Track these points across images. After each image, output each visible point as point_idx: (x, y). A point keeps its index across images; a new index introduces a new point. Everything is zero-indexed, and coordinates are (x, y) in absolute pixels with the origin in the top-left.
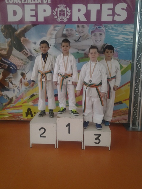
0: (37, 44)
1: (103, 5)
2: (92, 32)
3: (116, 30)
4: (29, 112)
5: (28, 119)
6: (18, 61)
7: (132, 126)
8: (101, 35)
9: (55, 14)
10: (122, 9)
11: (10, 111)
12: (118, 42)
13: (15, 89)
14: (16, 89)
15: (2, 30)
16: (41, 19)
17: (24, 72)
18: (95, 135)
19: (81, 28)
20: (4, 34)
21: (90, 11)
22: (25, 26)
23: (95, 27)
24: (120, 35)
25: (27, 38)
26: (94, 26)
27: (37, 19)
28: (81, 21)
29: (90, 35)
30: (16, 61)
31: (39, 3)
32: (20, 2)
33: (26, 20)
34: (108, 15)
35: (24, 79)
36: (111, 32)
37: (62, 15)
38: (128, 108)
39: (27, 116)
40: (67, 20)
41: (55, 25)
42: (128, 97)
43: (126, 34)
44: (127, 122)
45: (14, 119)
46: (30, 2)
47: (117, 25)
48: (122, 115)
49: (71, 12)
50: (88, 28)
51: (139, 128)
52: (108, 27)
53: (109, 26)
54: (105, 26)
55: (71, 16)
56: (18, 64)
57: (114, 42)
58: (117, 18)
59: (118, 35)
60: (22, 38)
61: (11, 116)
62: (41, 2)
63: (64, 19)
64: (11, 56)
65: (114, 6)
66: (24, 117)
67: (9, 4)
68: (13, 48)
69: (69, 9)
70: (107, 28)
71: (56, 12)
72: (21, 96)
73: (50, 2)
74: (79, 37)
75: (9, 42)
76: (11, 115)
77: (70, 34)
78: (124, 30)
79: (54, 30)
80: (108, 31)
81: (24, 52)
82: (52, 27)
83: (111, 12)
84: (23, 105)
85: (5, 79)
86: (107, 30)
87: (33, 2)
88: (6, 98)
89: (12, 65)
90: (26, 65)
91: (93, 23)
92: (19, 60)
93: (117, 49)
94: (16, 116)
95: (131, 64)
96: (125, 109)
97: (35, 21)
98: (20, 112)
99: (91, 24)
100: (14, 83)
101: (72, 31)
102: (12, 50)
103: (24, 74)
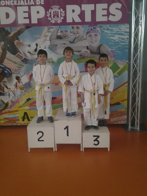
0: (31, 46)
1: (97, 5)
2: (87, 33)
3: (112, 30)
4: (26, 116)
5: (24, 123)
6: (13, 65)
7: (131, 127)
8: (97, 35)
9: (48, 15)
10: (117, 9)
11: (6, 116)
14: (11, 93)
16: (34, 21)
17: (19, 76)
18: (94, 136)
19: (75, 30)
21: (84, 11)
22: (18, 29)
23: (90, 28)
24: (116, 35)
25: (21, 41)
26: (89, 26)
27: (30, 21)
28: (76, 21)
29: (86, 36)
30: (11, 65)
31: (32, 4)
32: (12, 4)
33: (19, 23)
34: (103, 16)
35: (20, 83)
37: (56, 16)
38: (126, 108)
39: (23, 120)
40: (61, 21)
41: (49, 27)
42: (126, 98)
43: (122, 34)
44: (126, 123)
45: (10, 124)
46: (22, 4)
47: (112, 25)
48: (121, 116)
49: (65, 13)
50: (83, 29)
51: (138, 128)
52: (103, 28)
53: (104, 26)
55: (65, 17)
56: (13, 67)
57: (110, 42)
58: (111, 18)
59: (114, 35)
60: (16, 40)
61: (7, 121)
62: (34, 4)
63: (58, 21)
64: (5, 59)
65: (109, 7)
66: (21, 122)
67: (1, 6)
68: (7, 51)
69: (63, 10)
70: (102, 29)
71: (49, 14)
72: (16, 100)
73: (43, 4)
74: (75, 38)
77: (65, 35)
78: (119, 30)
79: (48, 32)
80: (103, 32)
81: (18, 55)
82: (46, 29)
83: (105, 12)
84: (18, 109)
85: (0, 84)
86: (102, 31)
87: (26, 4)
88: (1, 102)
89: (7, 69)
90: (21, 69)
91: (88, 23)
92: (14, 63)
93: (113, 49)
94: (12, 121)
95: (128, 64)
96: (124, 110)
97: (29, 23)
98: (16, 117)
99: (86, 24)
100: (9, 87)
101: (67, 32)
102: (6, 53)
103: (19, 77)
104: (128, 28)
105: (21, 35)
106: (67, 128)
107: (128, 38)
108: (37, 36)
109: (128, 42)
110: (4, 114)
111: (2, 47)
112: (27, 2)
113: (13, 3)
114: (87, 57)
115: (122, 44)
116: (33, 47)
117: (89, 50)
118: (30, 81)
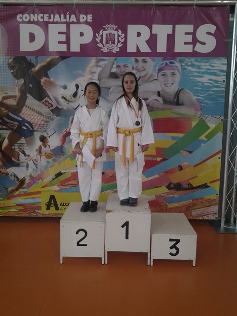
0: (68, 89)
2: (160, 70)
3: (199, 67)
4: (52, 202)
5: (50, 214)
6: (36, 117)
7: (225, 225)
8: (175, 74)
9: (98, 40)
10: (208, 33)
11: (20, 200)
12: (201, 87)
13: (29, 163)
14: (31, 163)
15: (10, 64)
16: (75, 48)
17: (46, 135)
18: (171, 240)
19: (141, 64)
20: (12, 71)
21: (156, 35)
22: (49, 59)
23: (165, 62)
24: (205, 75)
25: (52, 79)
26: (163, 60)
27: (69, 47)
28: (142, 51)
29: (156, 75)
30: (33, 117)
31: (73, 21)
32: (41, 20)
33: (50, 50)
34: (186, 43)
35: (46, 147)
36: (190, 70)
37: (110, 42)
38: (217, 194)
39: (48, 209)
40: (118, 50)
41: (99, 58)
42: (219, 178)
43: (215, 74)
44: (216, 218)
45: (26, 215)
46: (57, 20)
47: (199, 59)
48: (208, 206)
49: (126, 37)
50: (153, 64)
52: (185, 62)
53: (187, 60)
54: (180, 61)
55: (125, 43)
56: (36, 121)
57: (195, 86)
58: (199, 48)
59: (202, 75)
60: (44, 78)
61: (21, 210)
62: (75, 21)
63: (113, 49)
64: (24, 108)
65: (195, 29)
66: (44, 212)
67: (23, 22)
68: (28, 95)
69: (122, 33)
70: (183, 64)
71: (100, 37)
72: (38, 175)
73: (91, 21)
74: (139, 78)
75: (20, 85)
76: (21, 208)
77: (123, 72)
78: (211, 68)
79: (97, 66)
80: (186, 69)
81: (45, 101)
82: (93, 60)
83: (189, 38)
84: (41, 190)
85: (13, 147)
86: (183, 67)
87: (63, 20)
88: (14, 178)
89: (26, 124)
90: (49, 124)
91: (161, 55)
92: (35, 113)
93: (199, 98)
94: (29, 209)
95: (223, 122)
96: (214, 196)
97: (66, 51)
98: (37, 203)
99: (158, 57)
100: (27, 154)
101: (127, 68)
102: (26, 98)
103: (46, 138)
104: (225, 64)
105: (53, 69)
106: (126, 224)
107: (225, 80)
108: (78, 71)
109: (223, 87)
110: (17, 198)
111: (20, 87)
112: (65, 18)
113: (43, 18)
114: (157, 108)
115: (215, 89)
116: (72, 89)
117: (161, 98)
118: (63, 144)
